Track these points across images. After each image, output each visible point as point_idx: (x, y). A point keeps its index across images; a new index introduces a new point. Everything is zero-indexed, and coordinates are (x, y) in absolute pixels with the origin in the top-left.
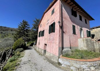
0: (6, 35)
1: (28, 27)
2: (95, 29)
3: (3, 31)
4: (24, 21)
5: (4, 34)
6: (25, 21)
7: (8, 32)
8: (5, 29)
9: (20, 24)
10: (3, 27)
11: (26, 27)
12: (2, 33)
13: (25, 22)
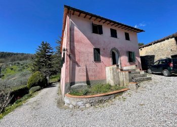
0: (26, 67)
1: (51, 52)
2: (153, 46)
3: (21, 60)
4: (43, 42)
5: (22, 65)
6: (45, 43)
7: (28, 61)
8: (22, 57)
9: (38, 48)
10: (20, 54)
11: (47, 53)
12: (18, 63)
13: (45, 45)
